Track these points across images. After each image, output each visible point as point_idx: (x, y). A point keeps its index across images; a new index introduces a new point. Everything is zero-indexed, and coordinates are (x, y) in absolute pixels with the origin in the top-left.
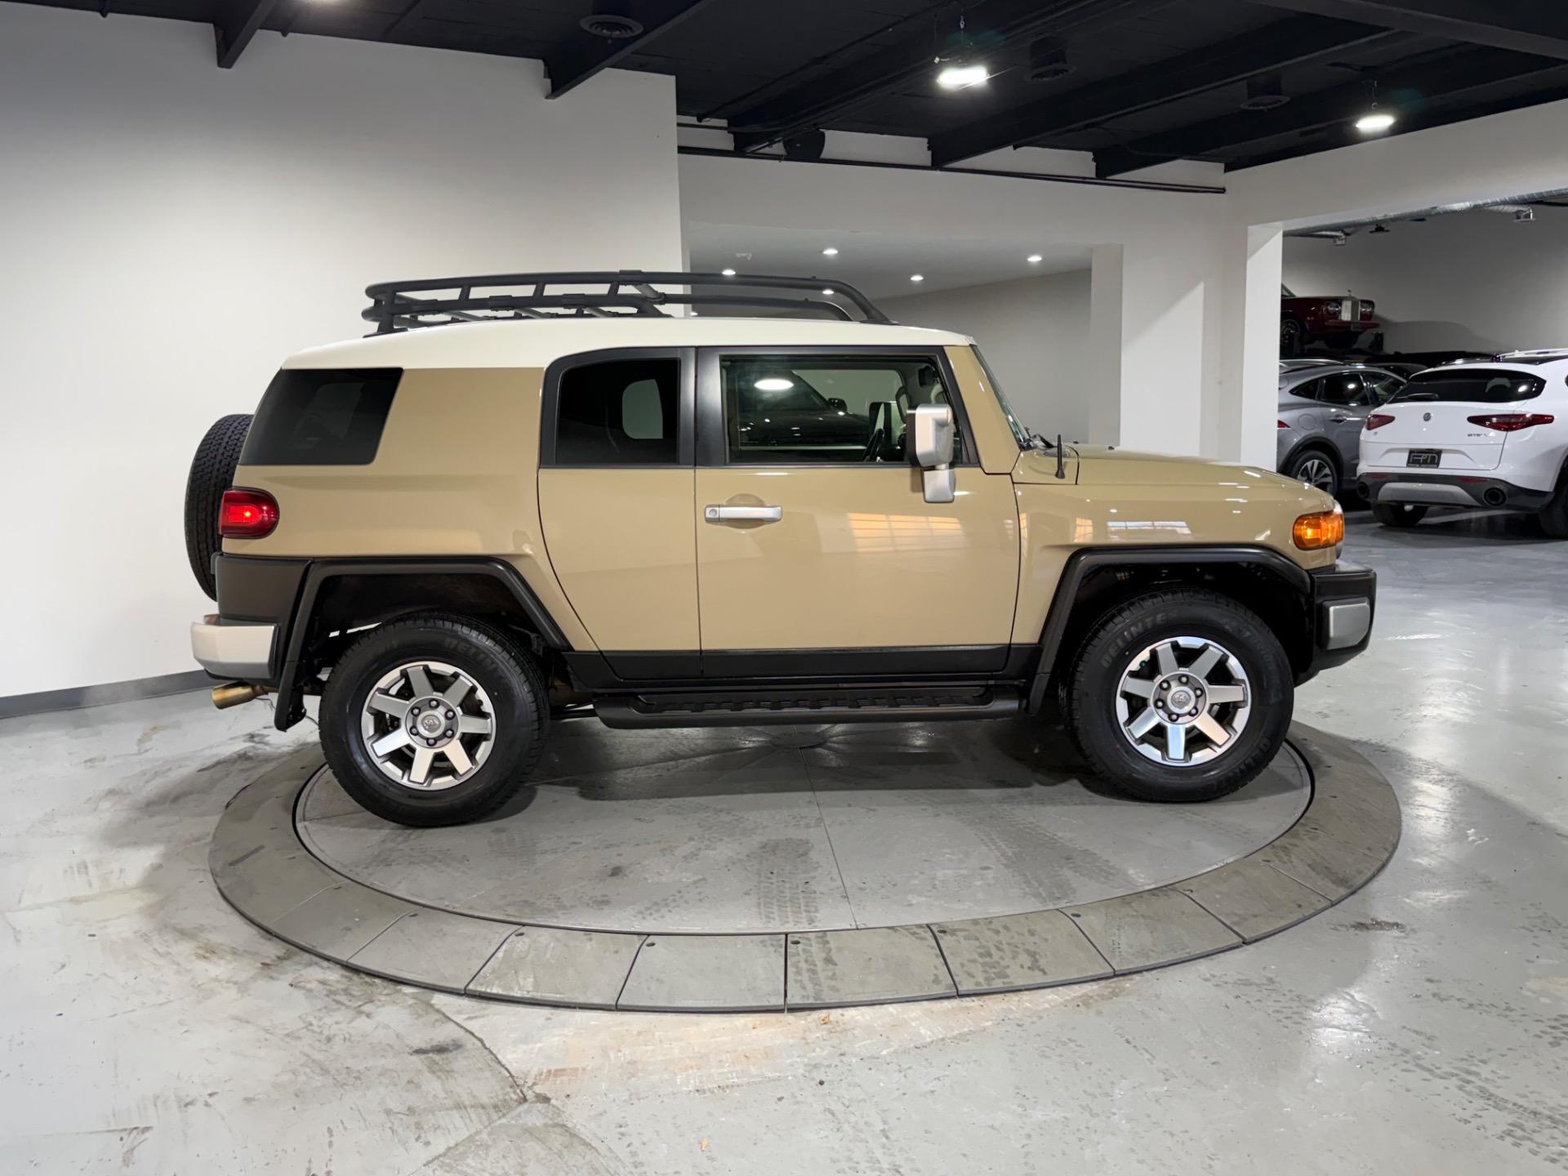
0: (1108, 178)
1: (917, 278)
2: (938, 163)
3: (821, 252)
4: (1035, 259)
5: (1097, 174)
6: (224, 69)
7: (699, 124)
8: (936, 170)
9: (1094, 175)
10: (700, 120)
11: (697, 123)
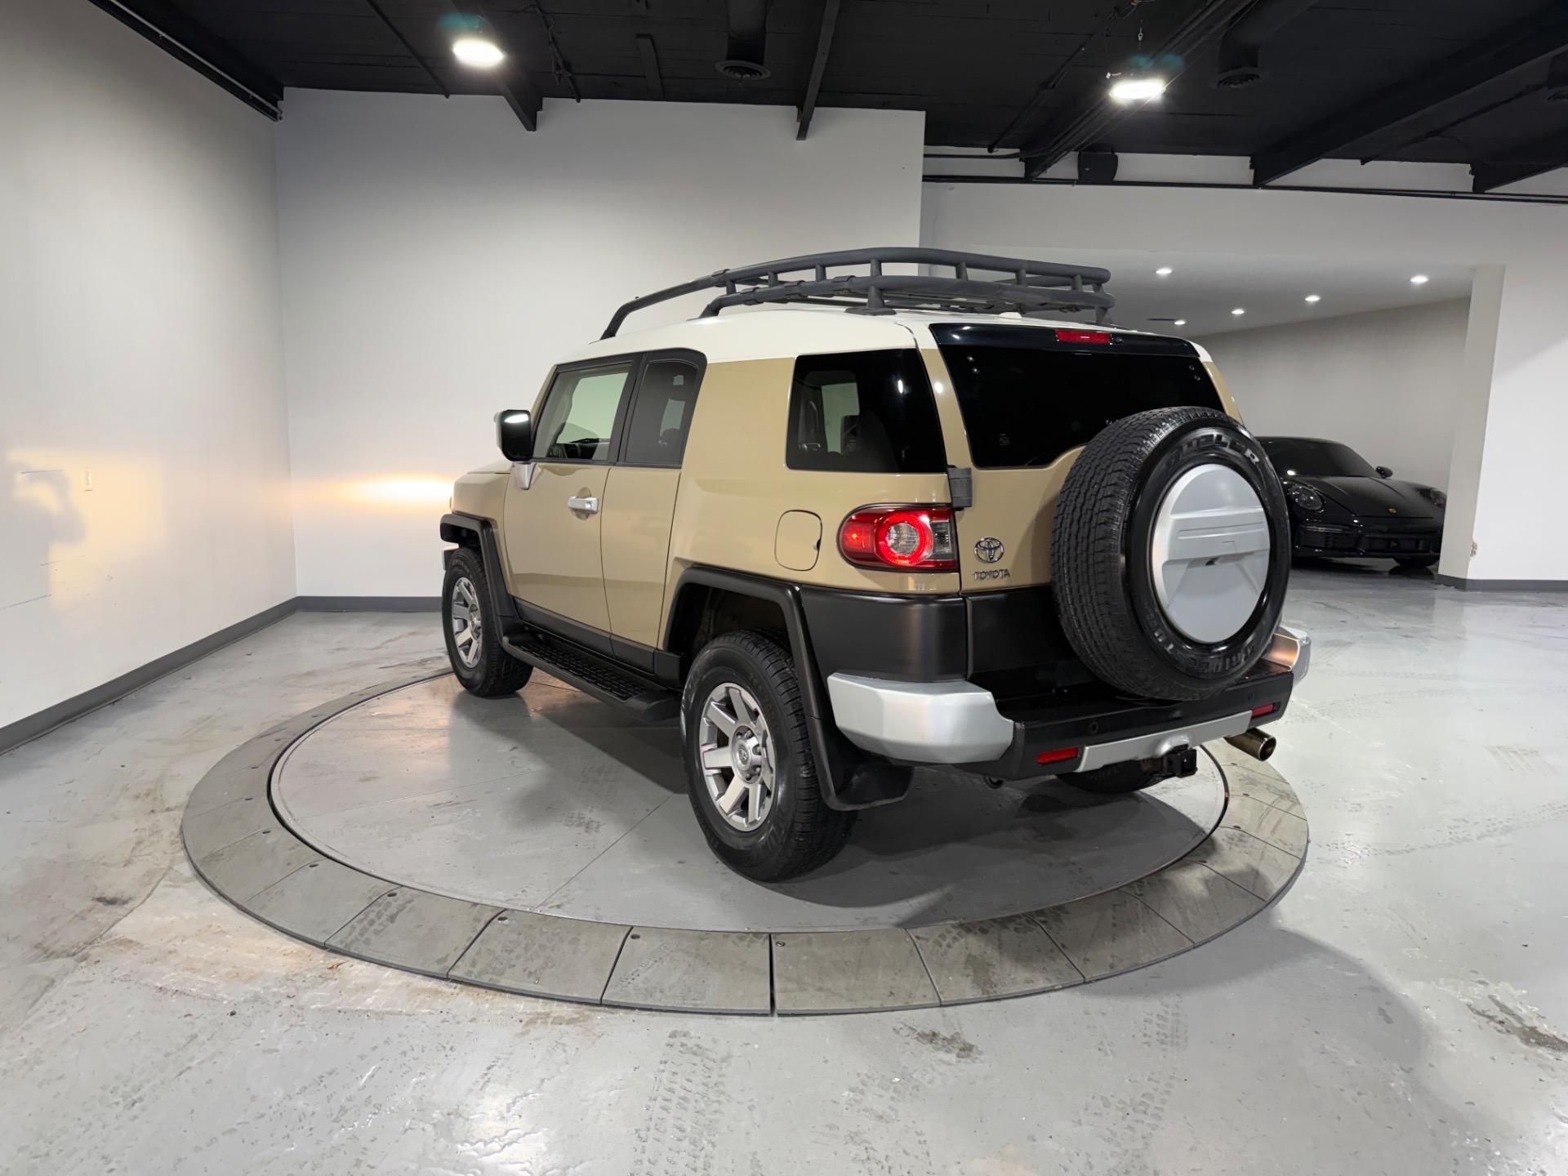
0: (1486, 192)
1: (1312, 299)
2: (1259, 183)
3: (1154, 271)
4: (1419, 280)
5: (1474, 188)
6: (531, 132)
7: (989, 154)
8: (1258, 188)
9: (1471, 190)
10: (990, 151)
11: (988, 154)
